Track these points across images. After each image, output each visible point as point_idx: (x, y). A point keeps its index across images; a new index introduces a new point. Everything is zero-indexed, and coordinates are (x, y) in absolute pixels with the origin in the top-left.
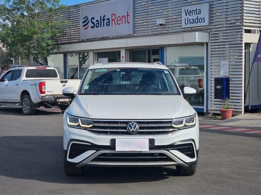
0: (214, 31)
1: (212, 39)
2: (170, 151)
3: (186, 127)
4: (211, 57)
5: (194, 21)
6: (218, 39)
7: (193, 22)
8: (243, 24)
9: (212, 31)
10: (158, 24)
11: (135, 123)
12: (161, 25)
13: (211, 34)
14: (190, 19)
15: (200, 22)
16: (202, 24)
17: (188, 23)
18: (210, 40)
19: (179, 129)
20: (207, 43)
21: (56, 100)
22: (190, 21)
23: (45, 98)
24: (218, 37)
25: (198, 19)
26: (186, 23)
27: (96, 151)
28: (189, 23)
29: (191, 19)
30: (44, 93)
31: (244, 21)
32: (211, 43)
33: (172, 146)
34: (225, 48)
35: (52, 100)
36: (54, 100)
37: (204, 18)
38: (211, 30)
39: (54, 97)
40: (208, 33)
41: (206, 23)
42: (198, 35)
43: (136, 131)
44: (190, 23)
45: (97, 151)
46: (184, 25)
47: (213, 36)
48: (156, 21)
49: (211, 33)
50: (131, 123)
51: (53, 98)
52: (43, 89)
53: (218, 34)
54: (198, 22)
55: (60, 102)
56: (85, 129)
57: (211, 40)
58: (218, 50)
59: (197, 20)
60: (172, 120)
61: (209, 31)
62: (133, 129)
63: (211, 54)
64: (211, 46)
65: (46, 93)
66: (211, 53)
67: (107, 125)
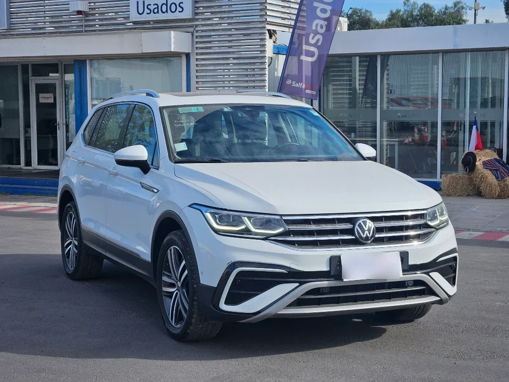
0: (203, 31)
1: (198, 46)
4: (197, 82)
5: (158, 8)
6: (210, 48)
7: (156, 11)
8: (266, 19)
9: (197, 31)
10: (74, 12)
12: (79, 12)
13: (197, 37)
14: (150, 5)
15: (173, 10)
16: (177, 15)
17: (145, 12)
18: (195, 48)
20: (188, 55)
22: (149, 7)
24: (210, 42)
25: (167, 5)
26: (141, 11)
27: (298, 284)
28: (147, 11)
29: (152, 5)
31: (269, 13)
32: (197, 54)
34: (228, 64)
37: (182, 3)
38: (197, 29)
40: (191, 34)
41: (187, 14)
42: (174, 37)
44: (149, 12)
45: (301, 284)
46: (135, 17)
47: (201, 39)
48: (69, 4)
49: (196, 34)
50: (361, 221)
53: (210, 36)
54: (167, 11)
56: (267, 238)
57: (197, 48)
58: (212, 68)
59: (164, 7)
61: (191, 30)
62: (367, 232)
63: (197, 76)
64: (197, 60)
66: (197, 74)
67: (313, 227)
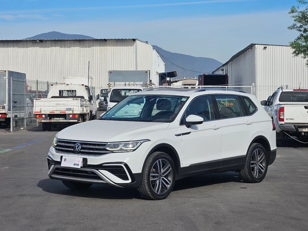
2: (99, 170)
3: (121, 151)
11: (79, 144)
19: (113, 152)
21: (297, 130)
23: (282, 127)
30: (283, 120)
33: (100, 167)
35: (292, 129)
36: (294, 129)
39: (294, 125)
43: (78, 151)
51: (294, 127)
52: (281, 116)
55: (305, 132)
60: (106, 144)
65: (286, 121)
